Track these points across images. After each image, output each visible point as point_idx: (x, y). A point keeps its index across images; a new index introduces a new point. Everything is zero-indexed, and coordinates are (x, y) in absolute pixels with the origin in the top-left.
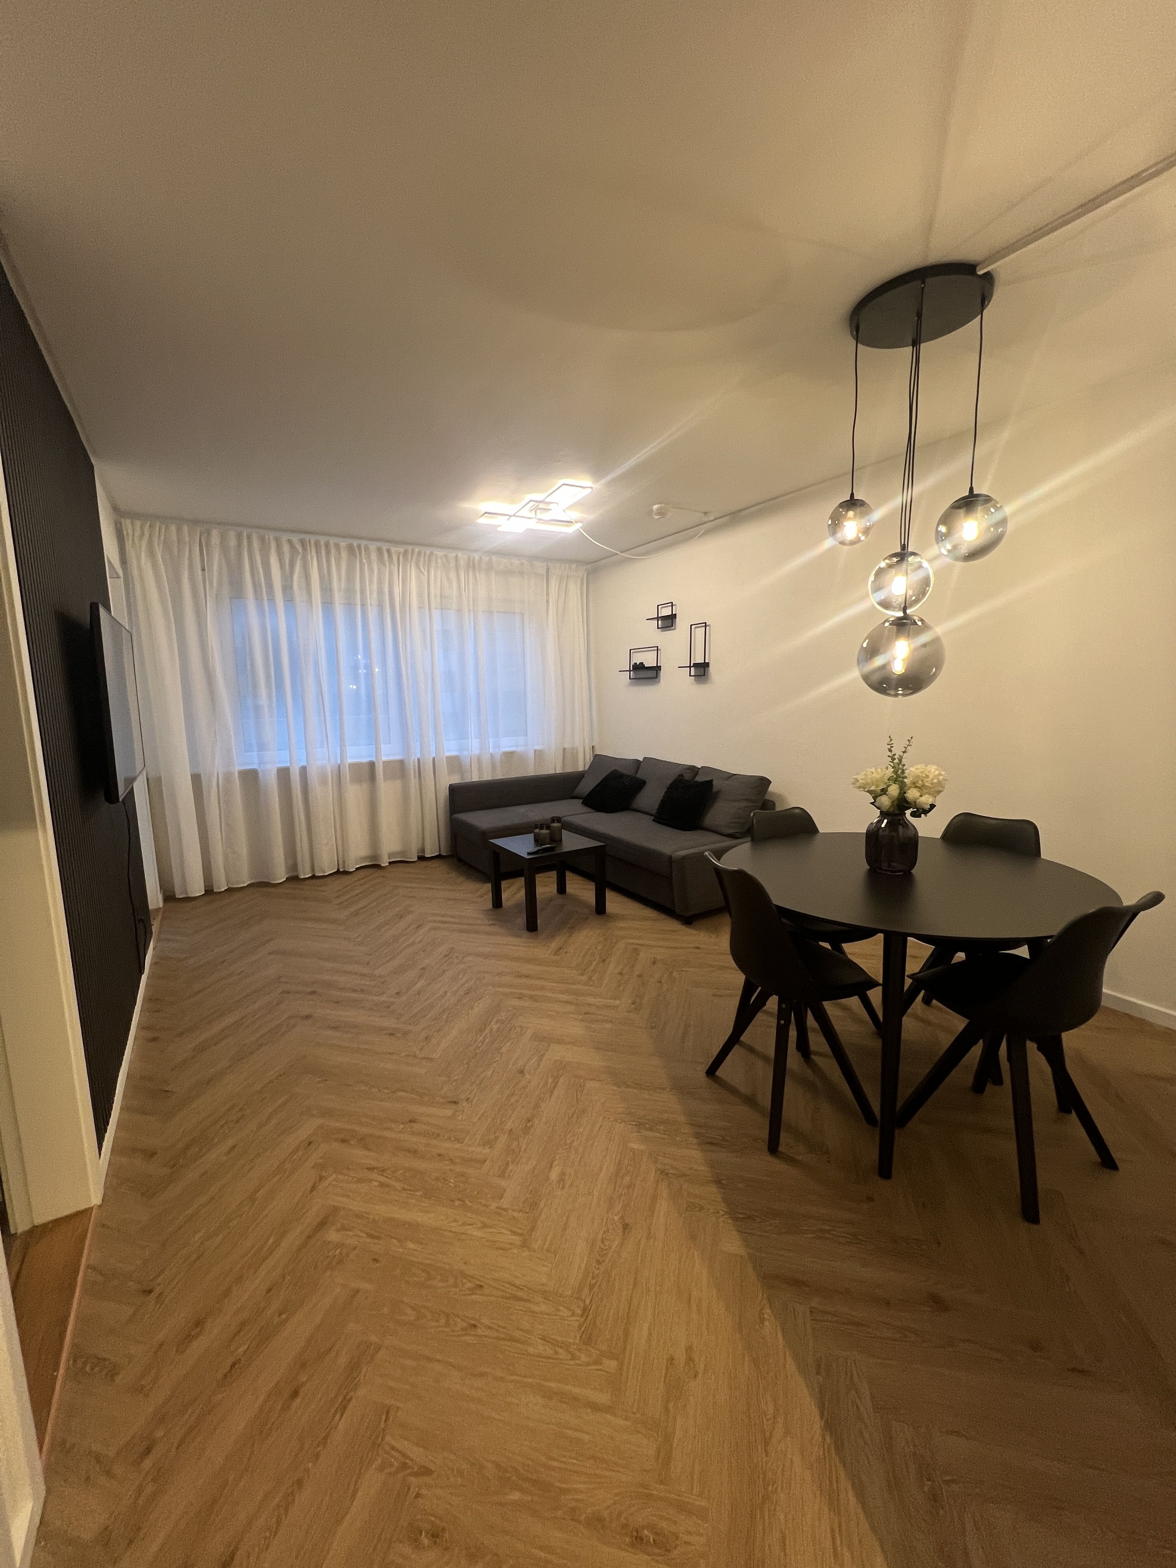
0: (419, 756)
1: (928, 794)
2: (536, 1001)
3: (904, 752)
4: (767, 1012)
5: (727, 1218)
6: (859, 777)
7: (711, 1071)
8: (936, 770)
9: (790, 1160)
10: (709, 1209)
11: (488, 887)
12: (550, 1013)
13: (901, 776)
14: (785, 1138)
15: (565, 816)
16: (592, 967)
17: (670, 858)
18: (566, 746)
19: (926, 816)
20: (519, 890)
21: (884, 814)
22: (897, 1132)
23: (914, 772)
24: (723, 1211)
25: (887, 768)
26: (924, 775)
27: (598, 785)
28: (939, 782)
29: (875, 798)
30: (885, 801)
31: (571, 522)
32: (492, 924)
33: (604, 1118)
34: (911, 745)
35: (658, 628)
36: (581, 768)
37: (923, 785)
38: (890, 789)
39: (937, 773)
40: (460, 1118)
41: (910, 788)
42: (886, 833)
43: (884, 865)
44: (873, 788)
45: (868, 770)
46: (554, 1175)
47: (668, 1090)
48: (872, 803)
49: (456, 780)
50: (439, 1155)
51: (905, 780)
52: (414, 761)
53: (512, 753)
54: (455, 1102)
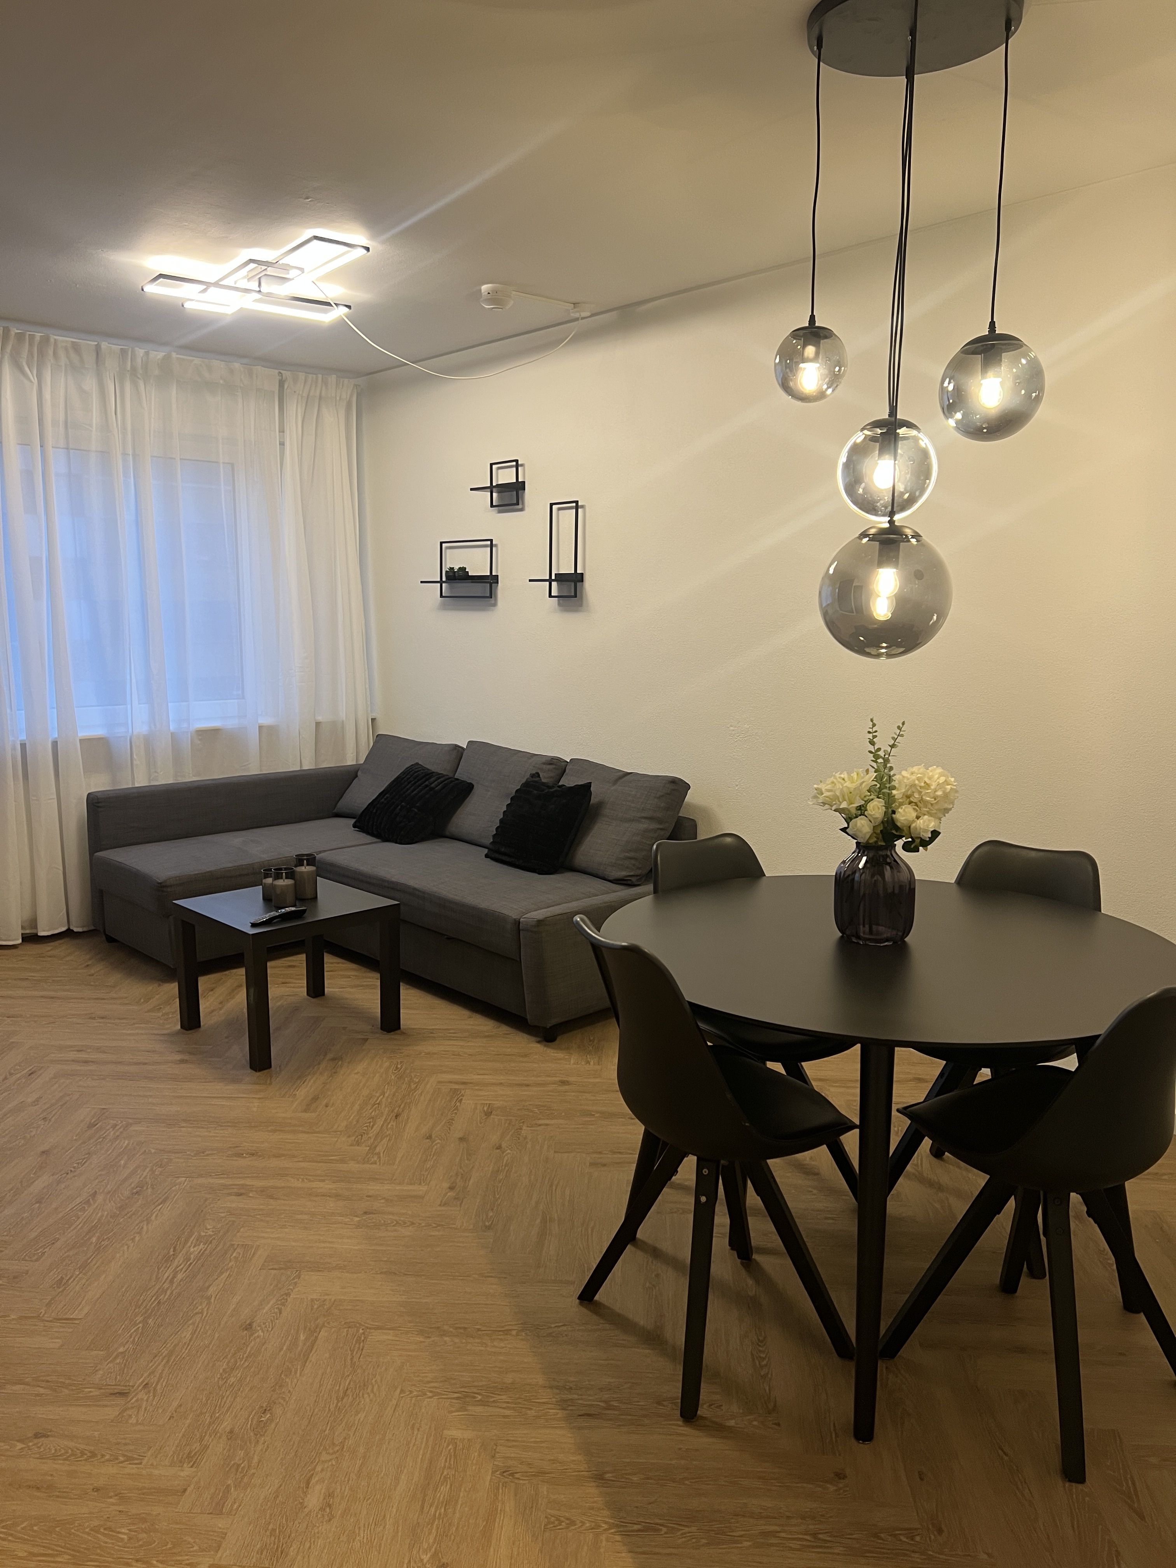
0: (23, 737)
1: (929, 814)
2: (271, 1197)
3: (893, 746)
4: (681, 1187)
5: (612, 1533)
6: (823, 787)
7: (587, 1295)
8: (941, 775)
9: (718, 1429)
10: (583, 1523)
11: (173, 988)
12: (299, 1217)
13: (888, 785)
14: (706, 1392)
15: (320, 852)
16: (376, 1128)
17: (517, 923)
18: (320, 718)
19: (926, 850)
20: (232, 993)
21: (862, 848)
22: (881, 1365)
23: (908, 779)
24: (606, 1523)
25: (867, 771)
26: (923, 784)
27: (382, 794)
28: (946, 795)
29: (848, 820)
30: (863, 826)
31: (329, 304)
32: (182, 1061)
33: (402, 1391)
34: (902, 736)
35: (492, 506)
36: (350, 760)
37: (921, 800)
38: (870, 806)
39: (942, 779)
40: (133, 1420)
41: (901, 804)
42: (867, 876)
43: (863, 931)
44: (844, 805)
45: (837, 775)
46: (313, 1500)
47: (514, 1333)
48: (844, 830)
49: (101, 784)
50: (96, 1490)
51: (894, 792)
52: (14, 748)
53: (215, 732)
54: (122, 1394)
